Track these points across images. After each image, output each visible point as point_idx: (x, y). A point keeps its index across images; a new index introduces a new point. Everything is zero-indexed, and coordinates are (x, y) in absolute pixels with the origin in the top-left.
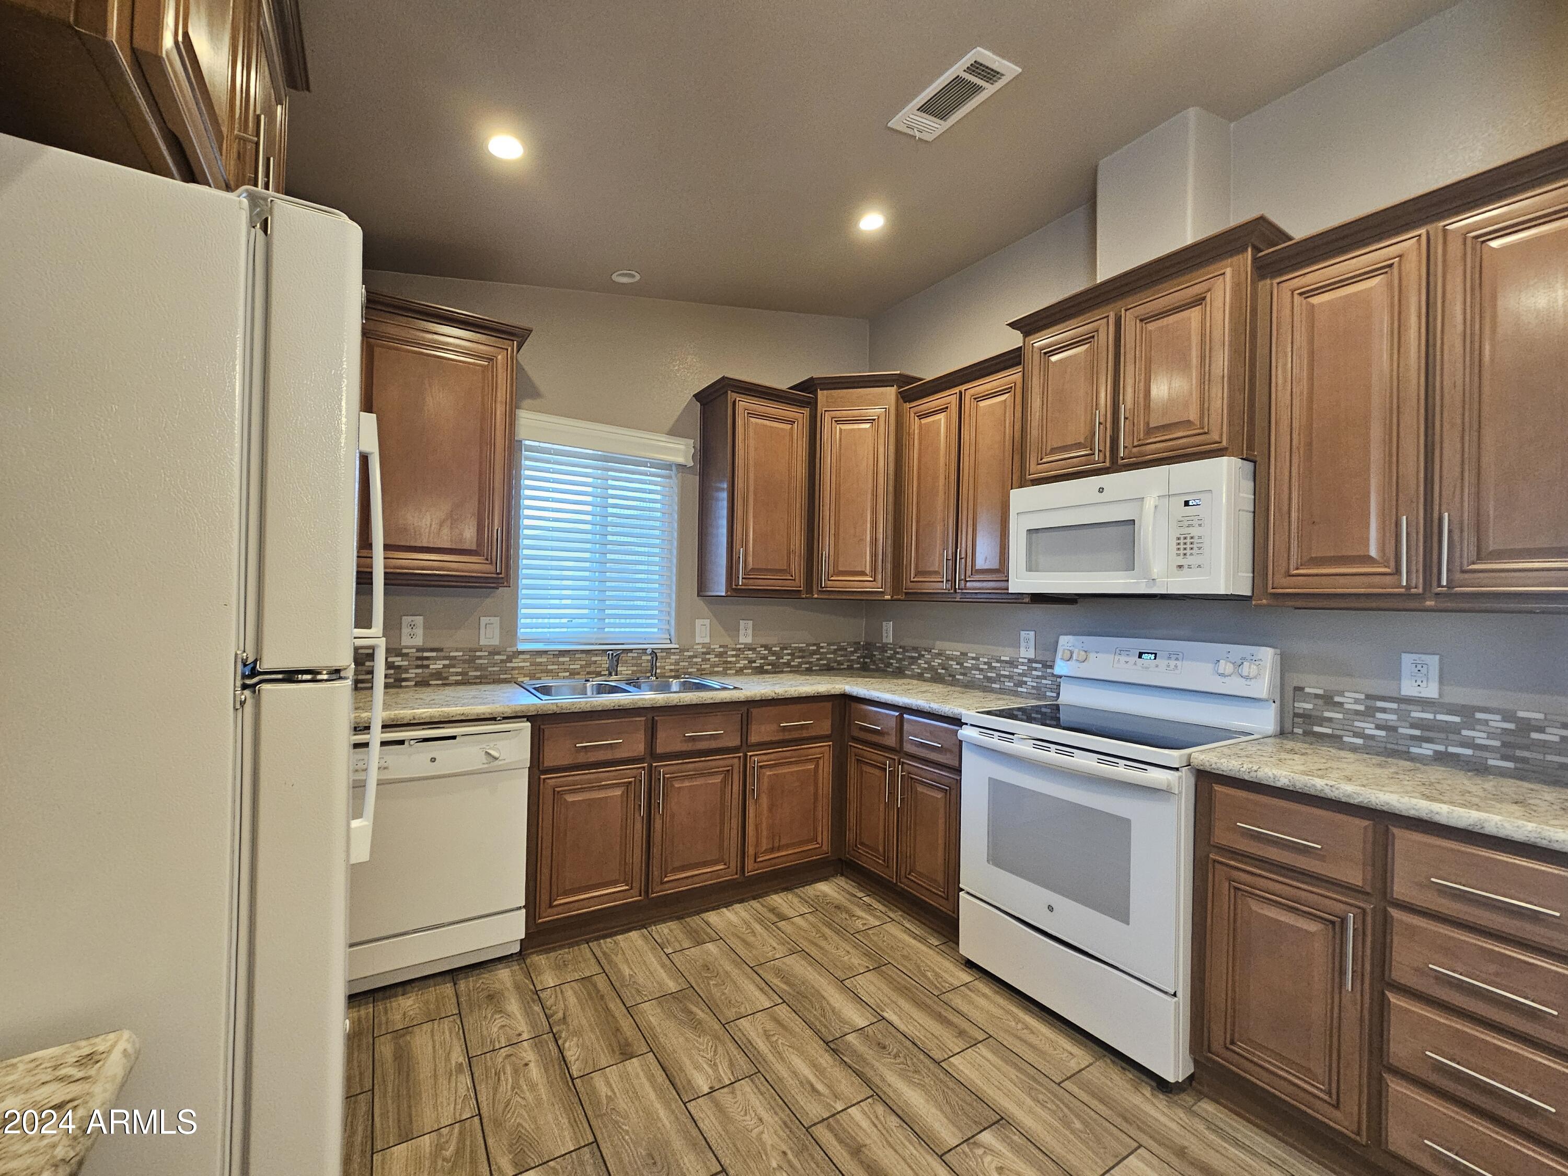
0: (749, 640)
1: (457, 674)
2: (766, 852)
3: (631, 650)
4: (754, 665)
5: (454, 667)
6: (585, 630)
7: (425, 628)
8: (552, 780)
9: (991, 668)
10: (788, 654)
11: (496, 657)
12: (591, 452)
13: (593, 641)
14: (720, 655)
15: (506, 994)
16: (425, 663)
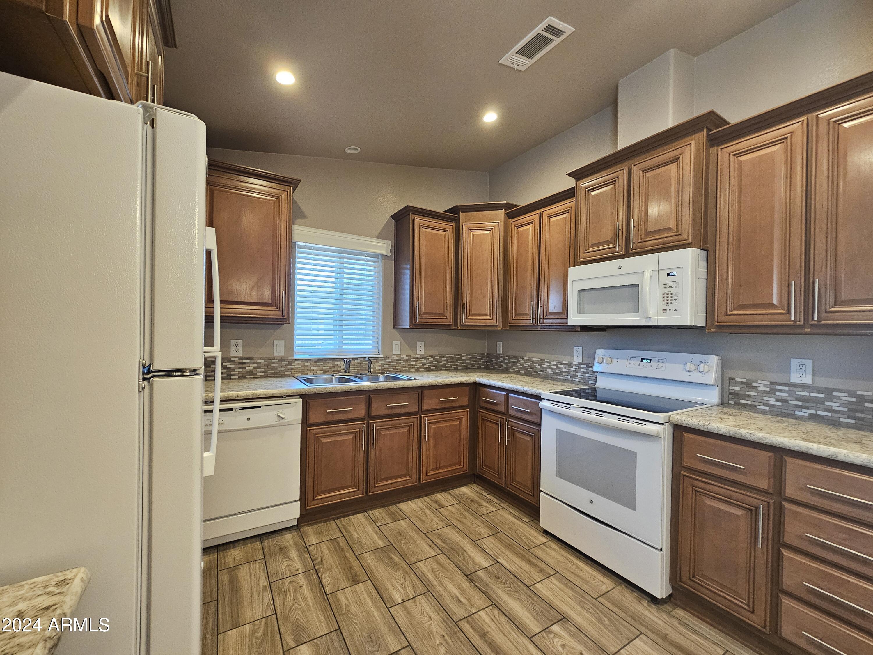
0: (422, 352)
1: (261, 372)
2: (433, 470)
3: (357, 359)
4: (425, 366)
5: (259, 368)
6: (332, 347)
7: (243, 346)
8: (314, 430)
9: (558, 368)
10: (444, 360)
11: (283, 362)
12: (334, 248)
13: (336, 354)
14: (406, 361)
15: (290, 548)
16: (244, 366)
